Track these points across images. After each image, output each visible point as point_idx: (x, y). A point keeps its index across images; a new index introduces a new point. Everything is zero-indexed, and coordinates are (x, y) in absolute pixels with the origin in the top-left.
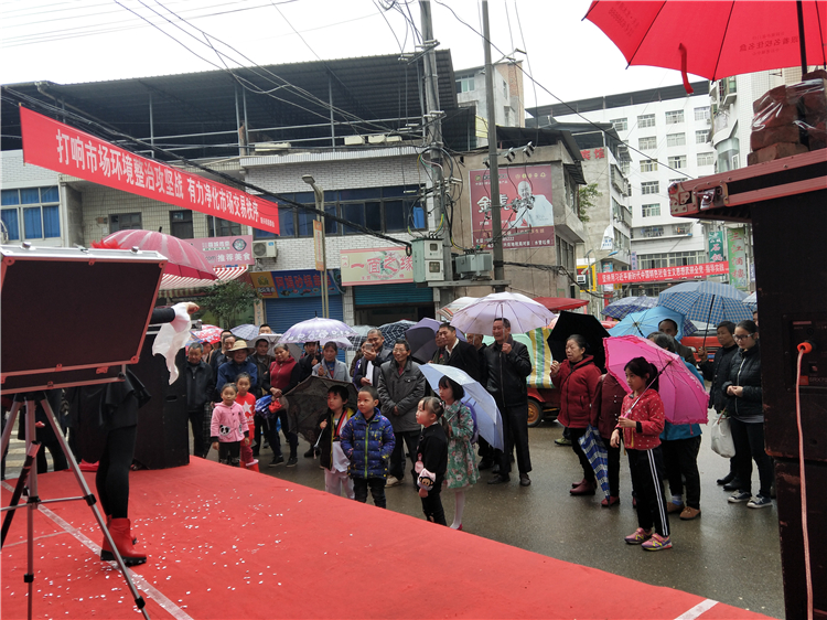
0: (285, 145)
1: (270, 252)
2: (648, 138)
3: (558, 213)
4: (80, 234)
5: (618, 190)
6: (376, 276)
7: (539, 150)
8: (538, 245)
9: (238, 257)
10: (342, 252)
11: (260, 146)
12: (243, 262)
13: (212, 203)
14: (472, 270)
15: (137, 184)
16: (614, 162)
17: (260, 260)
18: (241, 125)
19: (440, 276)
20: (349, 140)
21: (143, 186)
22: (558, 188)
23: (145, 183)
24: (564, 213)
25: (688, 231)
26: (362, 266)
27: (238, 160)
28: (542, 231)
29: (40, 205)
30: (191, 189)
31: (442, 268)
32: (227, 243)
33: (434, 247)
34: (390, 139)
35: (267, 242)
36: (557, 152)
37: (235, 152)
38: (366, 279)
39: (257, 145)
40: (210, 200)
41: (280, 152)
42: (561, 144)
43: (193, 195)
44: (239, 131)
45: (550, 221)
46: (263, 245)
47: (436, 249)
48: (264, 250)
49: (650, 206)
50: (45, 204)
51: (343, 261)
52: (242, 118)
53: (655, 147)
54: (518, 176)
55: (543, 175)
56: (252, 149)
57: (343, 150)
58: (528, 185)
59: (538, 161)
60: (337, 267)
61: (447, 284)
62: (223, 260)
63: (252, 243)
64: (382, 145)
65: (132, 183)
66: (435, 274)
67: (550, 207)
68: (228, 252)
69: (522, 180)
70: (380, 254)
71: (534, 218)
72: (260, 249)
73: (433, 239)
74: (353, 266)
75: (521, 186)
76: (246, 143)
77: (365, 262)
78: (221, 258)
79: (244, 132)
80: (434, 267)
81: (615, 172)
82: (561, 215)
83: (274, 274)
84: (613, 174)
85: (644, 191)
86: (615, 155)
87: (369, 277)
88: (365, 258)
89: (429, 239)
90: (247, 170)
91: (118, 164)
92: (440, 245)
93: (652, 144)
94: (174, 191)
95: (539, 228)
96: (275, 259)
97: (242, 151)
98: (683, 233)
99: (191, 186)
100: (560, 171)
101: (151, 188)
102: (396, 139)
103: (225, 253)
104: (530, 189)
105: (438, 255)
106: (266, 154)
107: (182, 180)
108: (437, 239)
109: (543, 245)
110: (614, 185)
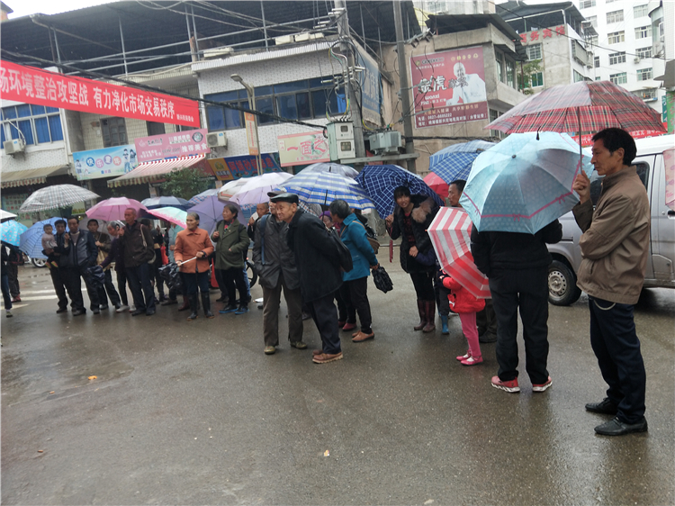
0: (227, 49)
1: (221, 142)
2: (615, 12)
3: (491, 89)
4: (80, 137)
5: (581, 64)
6: (308, 157)
7: (472, 34)
8: (474, 119)
9: (198, 147)
10: (280, 137)
11: (209, 52)
12: (201, 151)
13: (120, 107)
14: (381, 146)
15: (37, 96)
16: (576, 36)
17: (216, 149)
18: (192, 35)
19: (352, 154)
20: (280, 40)
21: (45, 98)
22: (490, 66)
23: (46, 95)
24: (496, 88)
25: (654, 95)
26: (296, 149)
27: (190, 66)
28: (476, 106)
29: (46, 115)
30: (97, 97)
31: (353, 146)
32: (188, 136)
33: (344, 129)
34: (313, 37)
35: (218, 133)
36: (488, 34)
37: (188, 59)
38: (300, 160)
39: (205, 51)
40: (118, 104)
41: (223, 56)
42: (492, 26)
43: (100, 102)
44: (190, 41)
45: (483, 97)
46: (215, 136)
47: (347, 130)
48: (216, 140)
49: (617, 75)
50: (50, 114)
51: (281, 146)
52: (192, 30)
53: (622, 19)
54: (453, 59)
55: (476, 56)
56: (202, 55)
57: (274, 49)
58: (463, 66)
59: (470, 43)
60: (276, 151)
61: (358, 160)
62: (186, 150)
63: (207, 134)
64: (307, 42)
65: (32, 96)
66: (347, 152)
67: (483, 84)
68: (189, 144)
69: (457, 61)
70: (309, 138)
71: (469, 94)
72: (212, 140)
73: (344, 122)
74: (288, 149)
75: (456, 67)
76: (196, 50)
77: (298, 145)
78: (184, 149)
79: (194, 41)
80: (346, 147)
81: (576, 46)
82: (493, 91)
83: (227, 160)
84: (573, 48)
85: (612, 62)
86: (578, 31)
87: (302, 158)
88: (298, 141)
89: (341, 122)
90: (199, 73)
91: (17, 81)
92: (350, 127)
93: (619, 17)
94: (78, 100)
95: (474, 104)
96: (226, 147)
97: (193, 58)
98: (649, 97)
99: (97, 94)
100: (492, 51)
101: (52, 99)
102: (320, 35)
103: (187, 144)
104: (464, 69)
105: (349, 136)
106: (214, 58)
107: (88, 89)
108: (348, 121)
109: (477, 119)
110: (575, 59)
